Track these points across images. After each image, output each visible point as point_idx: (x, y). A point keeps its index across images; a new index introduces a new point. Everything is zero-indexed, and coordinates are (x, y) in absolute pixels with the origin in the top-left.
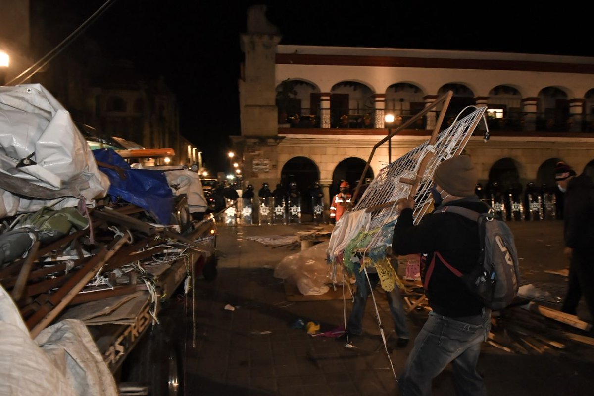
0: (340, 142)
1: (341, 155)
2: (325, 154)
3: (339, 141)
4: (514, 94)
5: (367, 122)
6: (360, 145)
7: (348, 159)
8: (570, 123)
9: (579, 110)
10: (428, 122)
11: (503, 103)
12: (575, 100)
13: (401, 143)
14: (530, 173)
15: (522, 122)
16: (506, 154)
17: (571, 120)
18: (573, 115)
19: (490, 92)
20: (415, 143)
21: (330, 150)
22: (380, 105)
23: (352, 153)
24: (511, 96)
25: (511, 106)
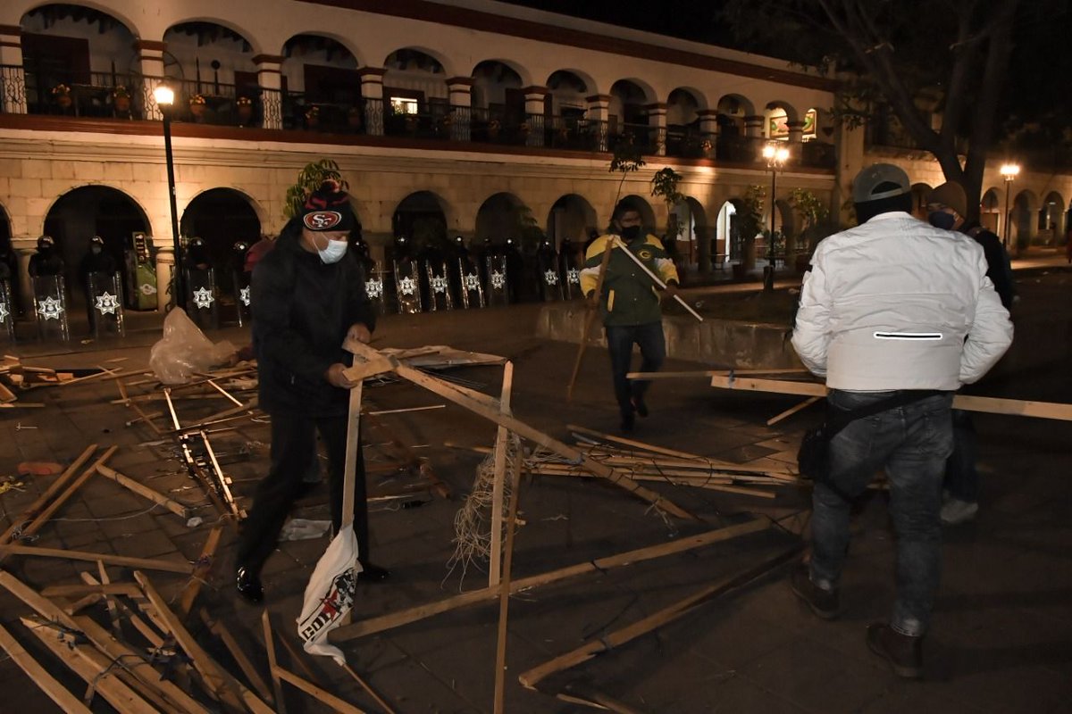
0: (57, 149)
1: (63, 179)
2: (20, 177)
3: (52, 145)
4: (436, 71)
5: (123, 103)
6: (110, 157)
7: (82, 189)
8: (527, 130)
9: (538, 107)
10: (267, 114)
11: (417, 86)
12: (532, 89)
13: (208, 155)
14: (464, 220)
15: (446, 123)
16: (421, 182)
17: (527, 124)
18: (531, 115)
19: (386, 62)
20: (239, 156)
21: (31, 167)
22: (152, 68)
23: (90, 175)
24: (430, 74)
25: (431, 95)
